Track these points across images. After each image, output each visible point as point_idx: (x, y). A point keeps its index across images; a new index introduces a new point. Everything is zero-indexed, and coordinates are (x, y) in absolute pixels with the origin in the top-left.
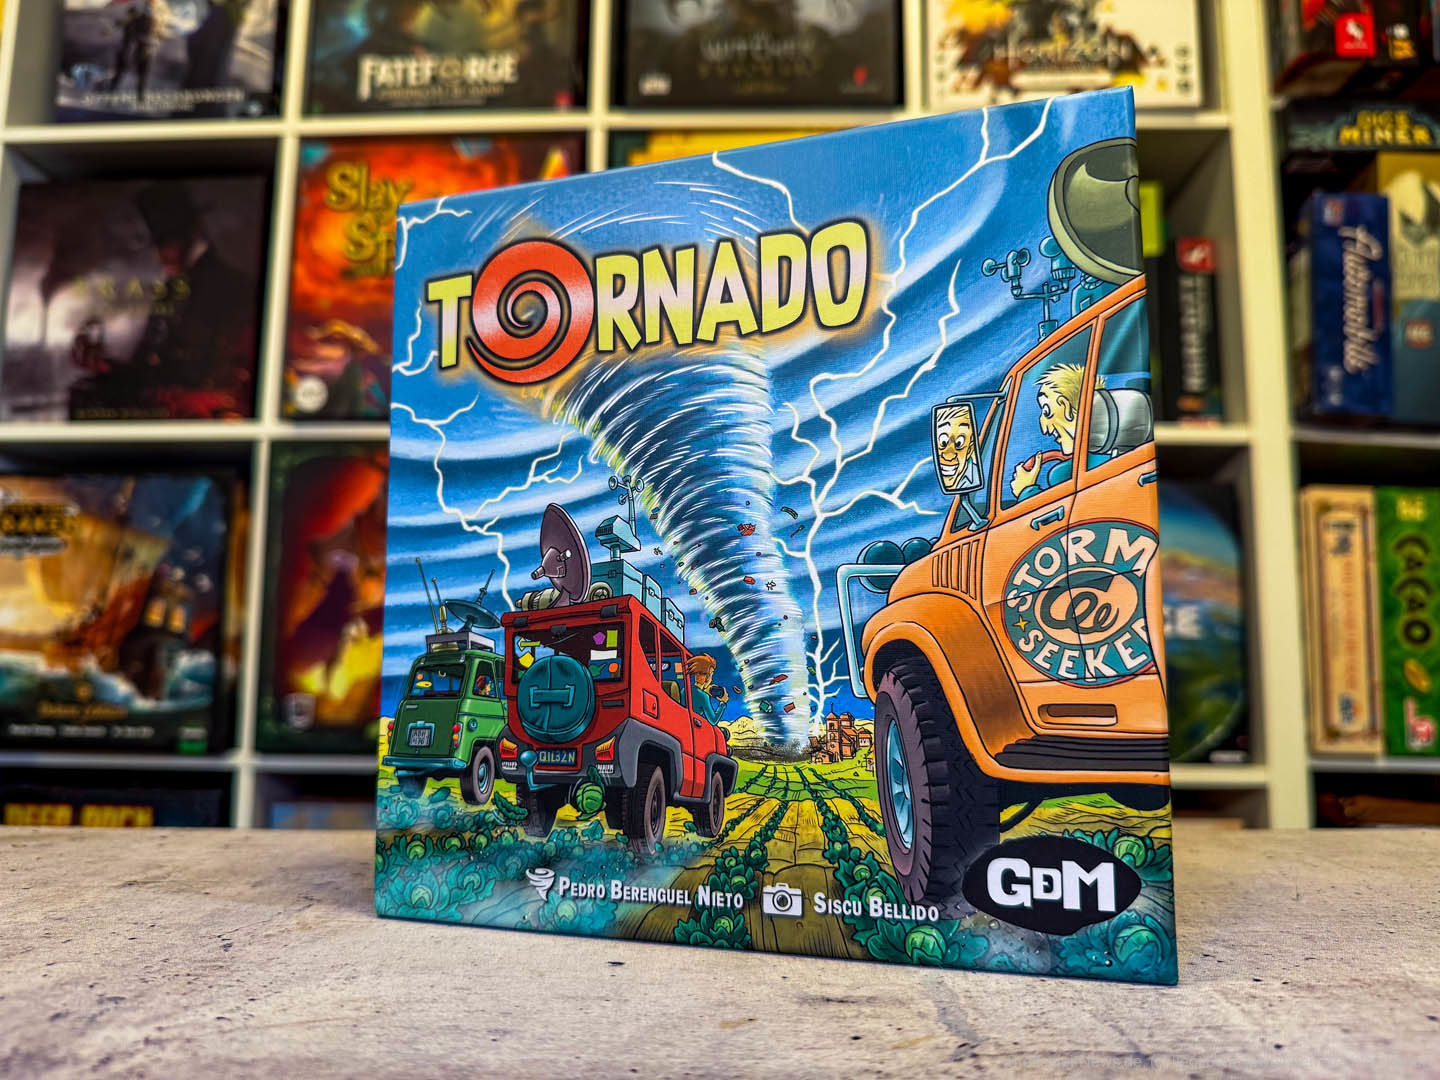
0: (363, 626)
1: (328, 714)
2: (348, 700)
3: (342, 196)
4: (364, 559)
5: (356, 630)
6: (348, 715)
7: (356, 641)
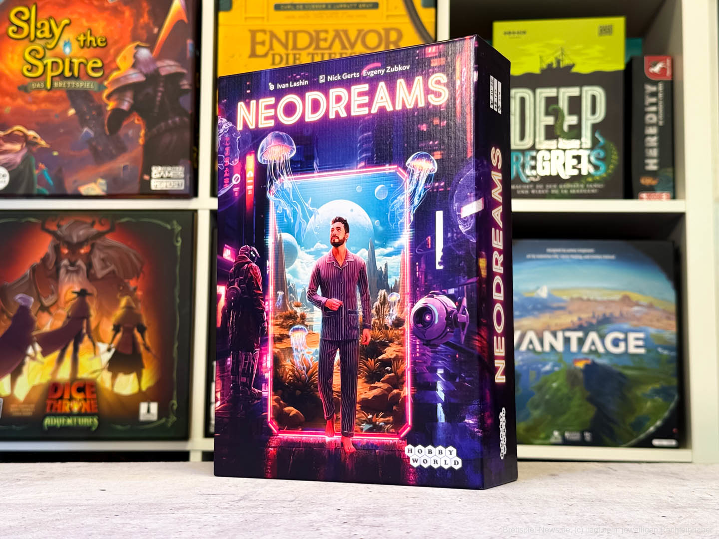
0: (38, 348)
1: (13, 409)
2: (27, 400)
3: (19, 29)
4: (38, 299)
5: (34, 350)
6: (28, 411)
7: (33, 358)
